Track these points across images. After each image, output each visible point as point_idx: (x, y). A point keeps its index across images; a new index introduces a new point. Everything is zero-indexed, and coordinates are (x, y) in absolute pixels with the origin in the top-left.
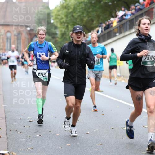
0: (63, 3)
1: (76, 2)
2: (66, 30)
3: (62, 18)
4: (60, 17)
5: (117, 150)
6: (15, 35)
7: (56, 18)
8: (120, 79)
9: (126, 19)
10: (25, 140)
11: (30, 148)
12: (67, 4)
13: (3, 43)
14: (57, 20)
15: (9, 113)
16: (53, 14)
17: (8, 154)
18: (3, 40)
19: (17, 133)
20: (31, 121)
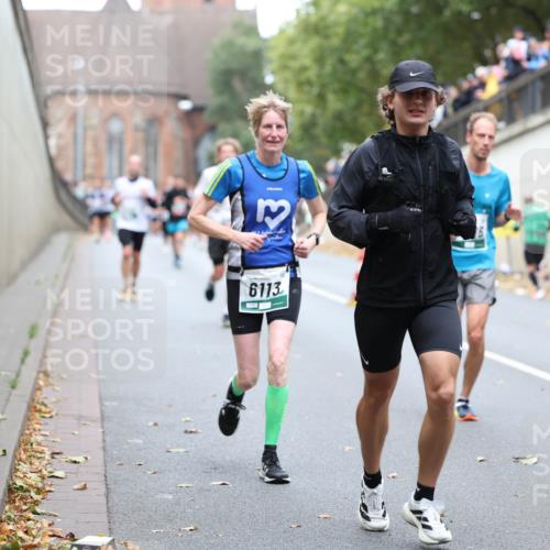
0: (308, 15)
1: (355, 11)
2: (318, 112)
3: (304, 69)
4: (295, 64)
5: (497, 535)
6: (136, 129)
7: (284, 67)
8: (510, 284)
9: (532, 71)
10: (170, 497)
11: (188, 529)
12: (323, 19)
13: (97, 154)
14: (288, 75)
15: (114, 404)
16: (273, 55)
17: (110, 547)
18: (95, 145)
19: (145, 473)
20: (191, 432)
